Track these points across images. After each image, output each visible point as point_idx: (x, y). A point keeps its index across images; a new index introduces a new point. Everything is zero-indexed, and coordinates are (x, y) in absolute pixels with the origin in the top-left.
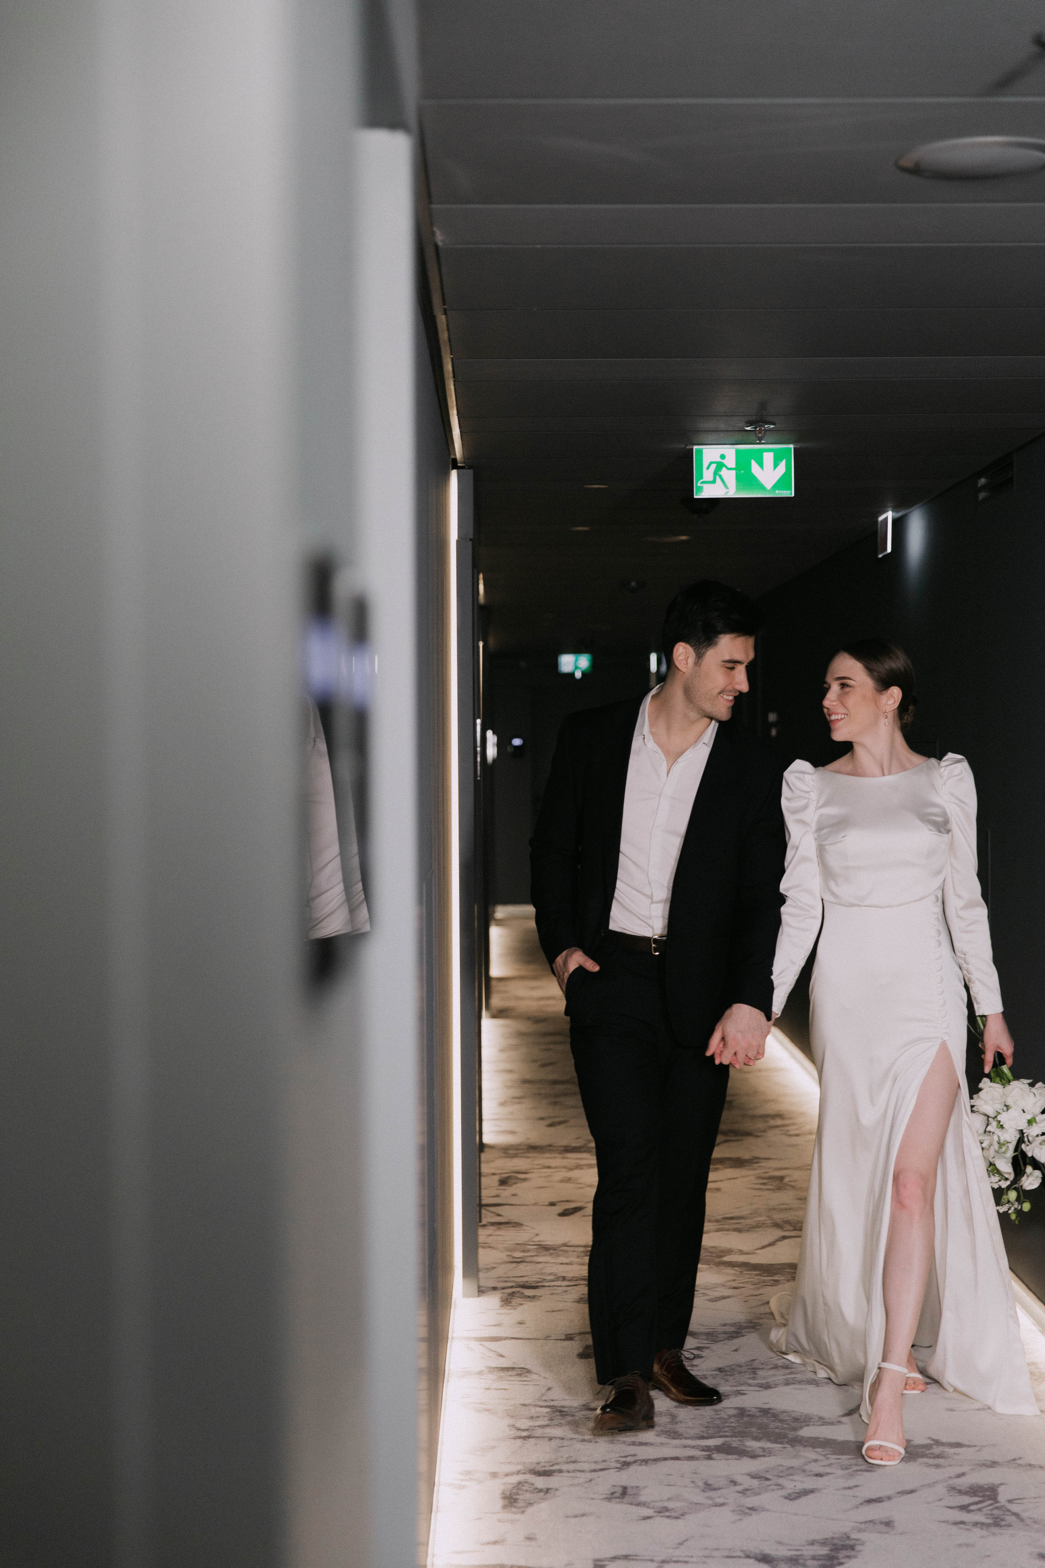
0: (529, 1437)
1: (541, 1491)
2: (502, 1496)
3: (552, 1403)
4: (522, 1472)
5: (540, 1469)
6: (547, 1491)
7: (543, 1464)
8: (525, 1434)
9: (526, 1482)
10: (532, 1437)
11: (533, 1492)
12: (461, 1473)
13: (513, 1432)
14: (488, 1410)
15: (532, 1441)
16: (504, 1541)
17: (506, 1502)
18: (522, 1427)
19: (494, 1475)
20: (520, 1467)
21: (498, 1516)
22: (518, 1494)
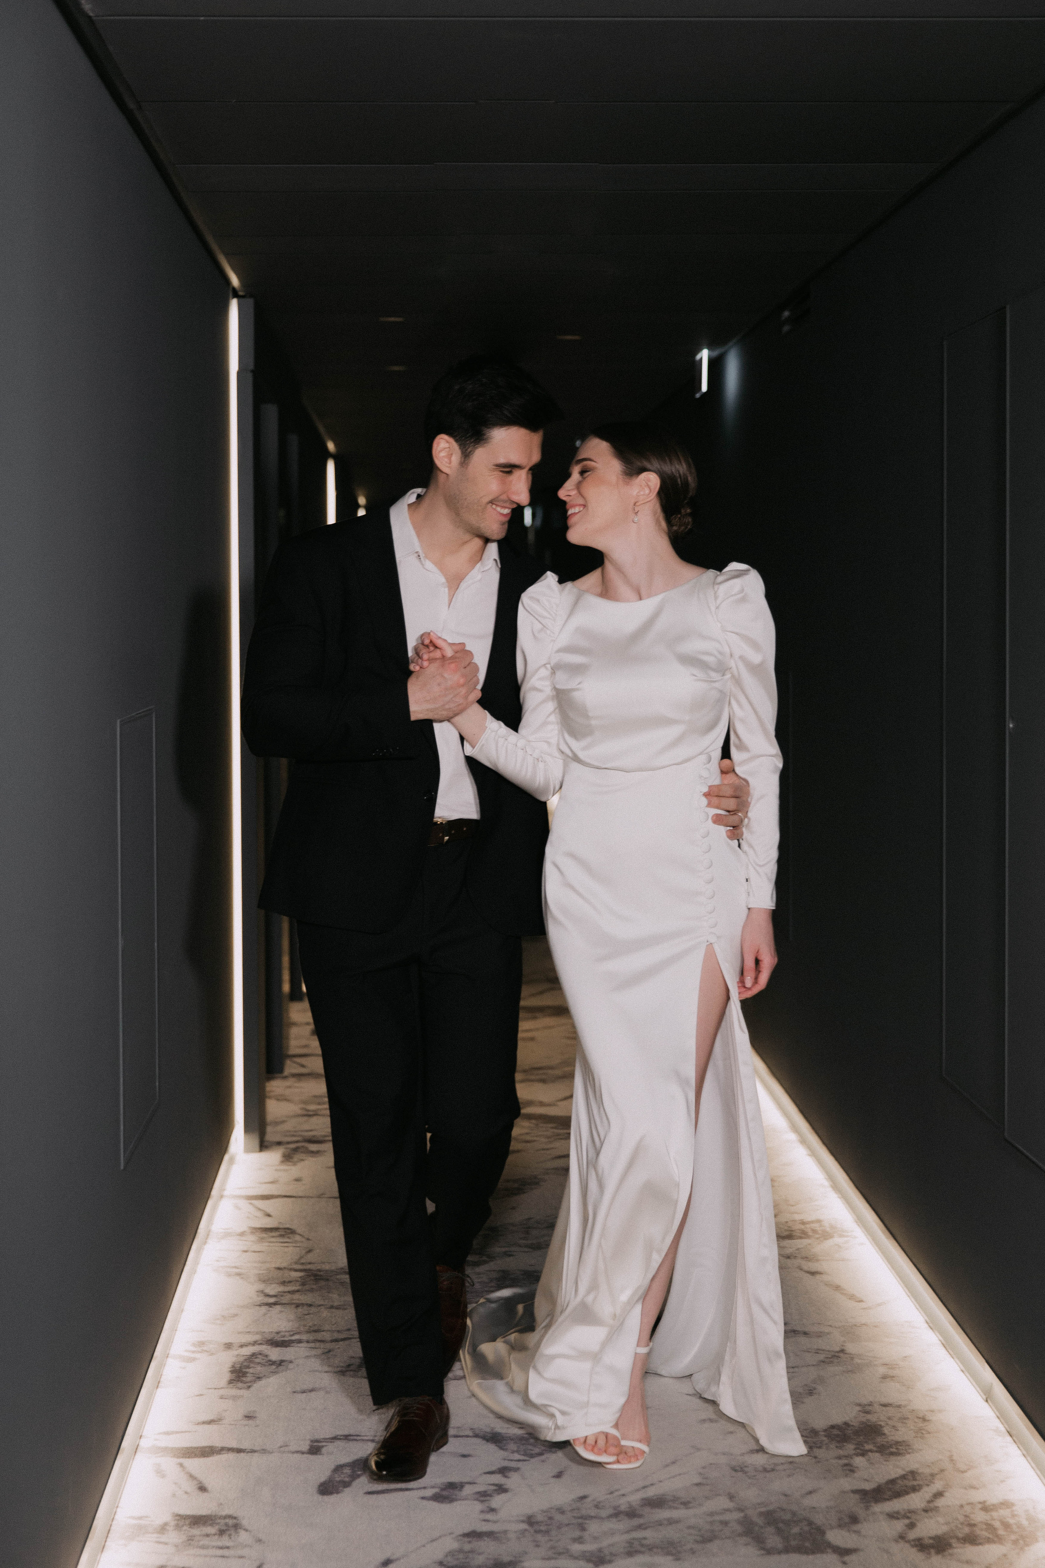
0: (275, 1304)
1: (273, 1363)
2: (229, 1369)
3: (309, 1267)
4: (259, 1342)
5: (278, 1339)
6: (281, 1363)
7: (283, 1334)
8: (272, 1300)
9: (260, 1354)
10: (279, 1304)
11: (265, 1365)
12: (194, 1345)
13: (262, 1299)
14: (239, 1274)
15: (278, 1308)
16: (220, 1420)
17: (233, 1376)
18: (272, 1293)
19: (228, 1346)
20: (258, 1337)
21: (222, 1392)
22: (248, 1367)
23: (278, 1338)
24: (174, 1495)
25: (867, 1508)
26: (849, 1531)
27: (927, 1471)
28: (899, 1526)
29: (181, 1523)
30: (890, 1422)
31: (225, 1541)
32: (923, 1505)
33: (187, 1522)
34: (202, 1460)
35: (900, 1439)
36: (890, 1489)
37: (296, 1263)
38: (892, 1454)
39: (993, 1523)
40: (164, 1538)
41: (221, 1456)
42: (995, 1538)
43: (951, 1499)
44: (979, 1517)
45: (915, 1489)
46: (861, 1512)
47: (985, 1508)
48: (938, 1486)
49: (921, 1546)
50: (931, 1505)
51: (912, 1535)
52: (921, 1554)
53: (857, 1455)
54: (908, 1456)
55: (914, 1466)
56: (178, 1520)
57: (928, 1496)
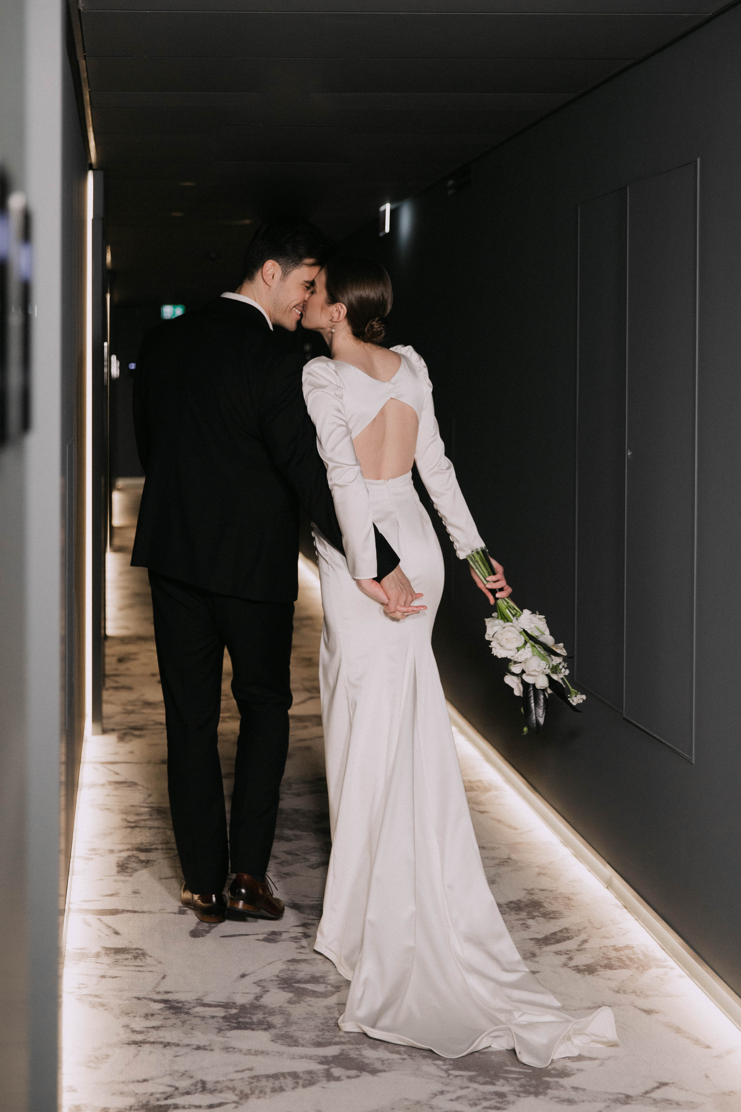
0: (135, 827)
1: (142, 862)
2: (117, 865)
3: (152, 805)
4: (131, 849)
6: (148, 862)
7: (145, 844)
8: (133, 825)
9: (133, 856)
10: (138, 827)
11: (138, 863)
12: (89, 850)
13: (125, 824)
14: (108, 809)
15: (138, 829)
16: (117, 894)
17: (120, 869)
18: (131, 820)
19: (112, 851)
20: (129, 846)
21: (114, 878)
22: (128, 864)
23: (142, 847)
24: (100, 936)
25: (540, 949)
26: (531, 961)
27: (575, 928)
28: (563, 958)
29: (108, 952)
30: (547, 900)
31: (138, 962)
32: (576, 947)
33: (112, 952)
34: (112, 917)
35: (555, 910)
36: (553, 938)
37: (143, 803)
38: (551, 918)
39: (621, 957)
40: (99, 960)
41: (123, 914)
42: (624, 966)
43: (593, 944)
44: (613, 954)
45: (568, 938)
46: (537, 951)
47: (616, 949)
48: (583, 936)
49: (578, 969)
50: (582, 947)
51: (572, 963)
52: (578, 974)
53: (529, 918)
54: (562, 919)
55: (567, 925)
56: (106, 950)
57: (578, 943)
